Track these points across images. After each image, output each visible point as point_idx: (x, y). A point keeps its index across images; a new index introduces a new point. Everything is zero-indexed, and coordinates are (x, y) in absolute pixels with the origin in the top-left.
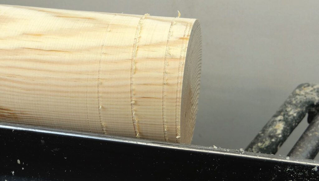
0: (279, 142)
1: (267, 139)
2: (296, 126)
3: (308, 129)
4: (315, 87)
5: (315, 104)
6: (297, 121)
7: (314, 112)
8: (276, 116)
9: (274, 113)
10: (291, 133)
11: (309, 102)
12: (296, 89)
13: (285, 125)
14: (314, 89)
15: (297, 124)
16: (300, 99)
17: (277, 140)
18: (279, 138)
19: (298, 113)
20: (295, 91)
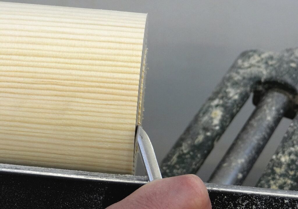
0: (216, 136)
1: (201, 132)
2: (238, 112)
3: (254, 115)
4: (263, 56)
5: (263, 80)
6: (239, 105)
7: (261, 91)
8: (211, 99)
9: (210, 95)
10: (230, 122)
11: (255, 78)
12: (238, 59)
13: (223, 112)
14: (262, 59)
15: (238, 109)
16: (244, 73)
17: (212, 134)
18: (215, 130)
19: (241, 94)
20: (236, 62)
